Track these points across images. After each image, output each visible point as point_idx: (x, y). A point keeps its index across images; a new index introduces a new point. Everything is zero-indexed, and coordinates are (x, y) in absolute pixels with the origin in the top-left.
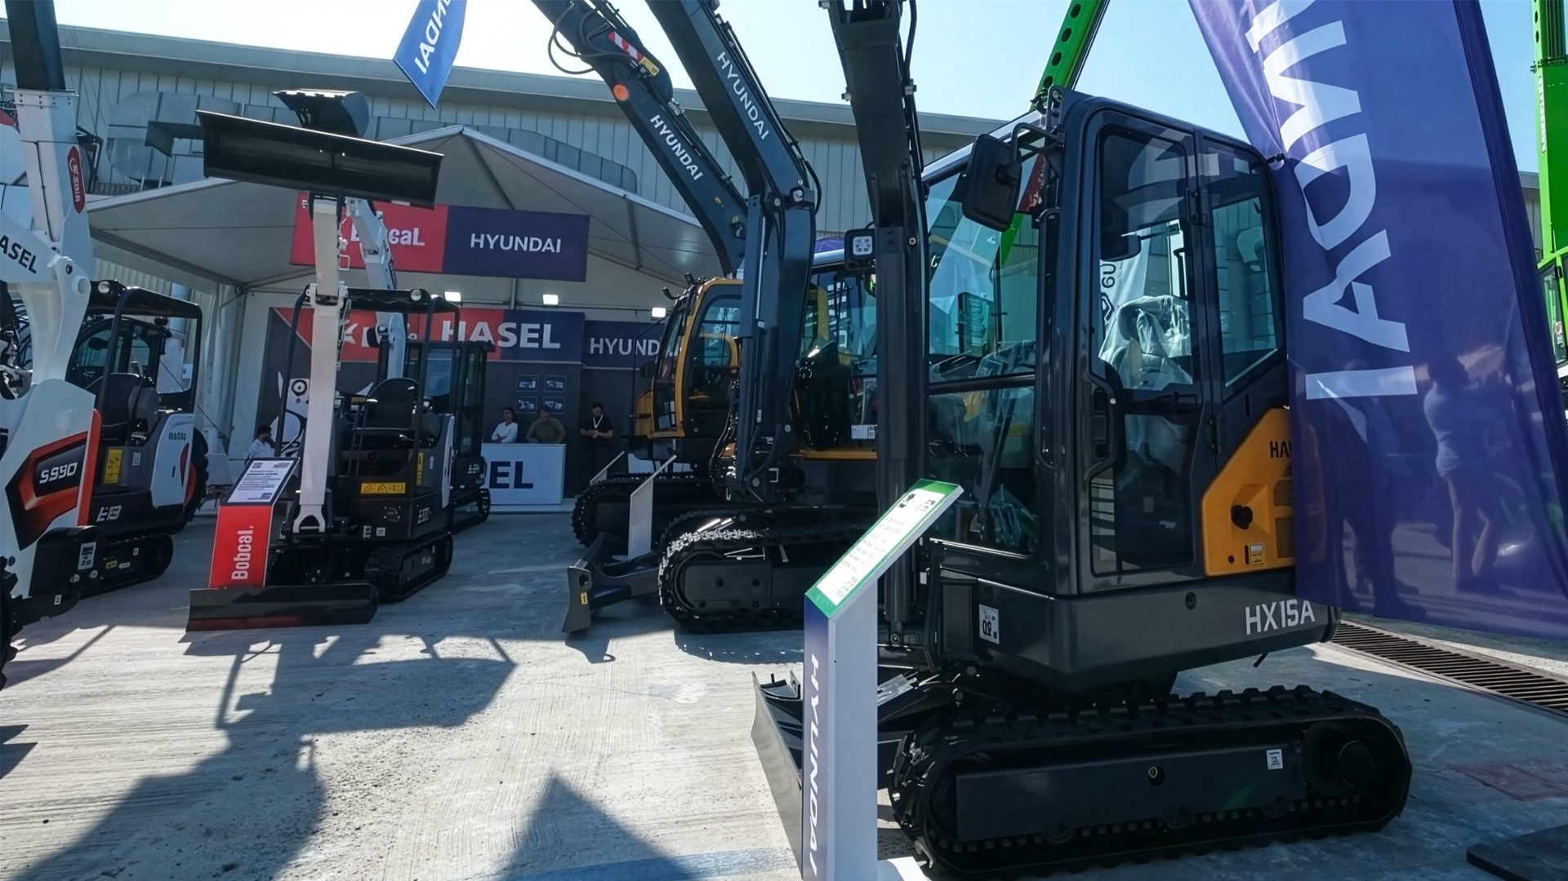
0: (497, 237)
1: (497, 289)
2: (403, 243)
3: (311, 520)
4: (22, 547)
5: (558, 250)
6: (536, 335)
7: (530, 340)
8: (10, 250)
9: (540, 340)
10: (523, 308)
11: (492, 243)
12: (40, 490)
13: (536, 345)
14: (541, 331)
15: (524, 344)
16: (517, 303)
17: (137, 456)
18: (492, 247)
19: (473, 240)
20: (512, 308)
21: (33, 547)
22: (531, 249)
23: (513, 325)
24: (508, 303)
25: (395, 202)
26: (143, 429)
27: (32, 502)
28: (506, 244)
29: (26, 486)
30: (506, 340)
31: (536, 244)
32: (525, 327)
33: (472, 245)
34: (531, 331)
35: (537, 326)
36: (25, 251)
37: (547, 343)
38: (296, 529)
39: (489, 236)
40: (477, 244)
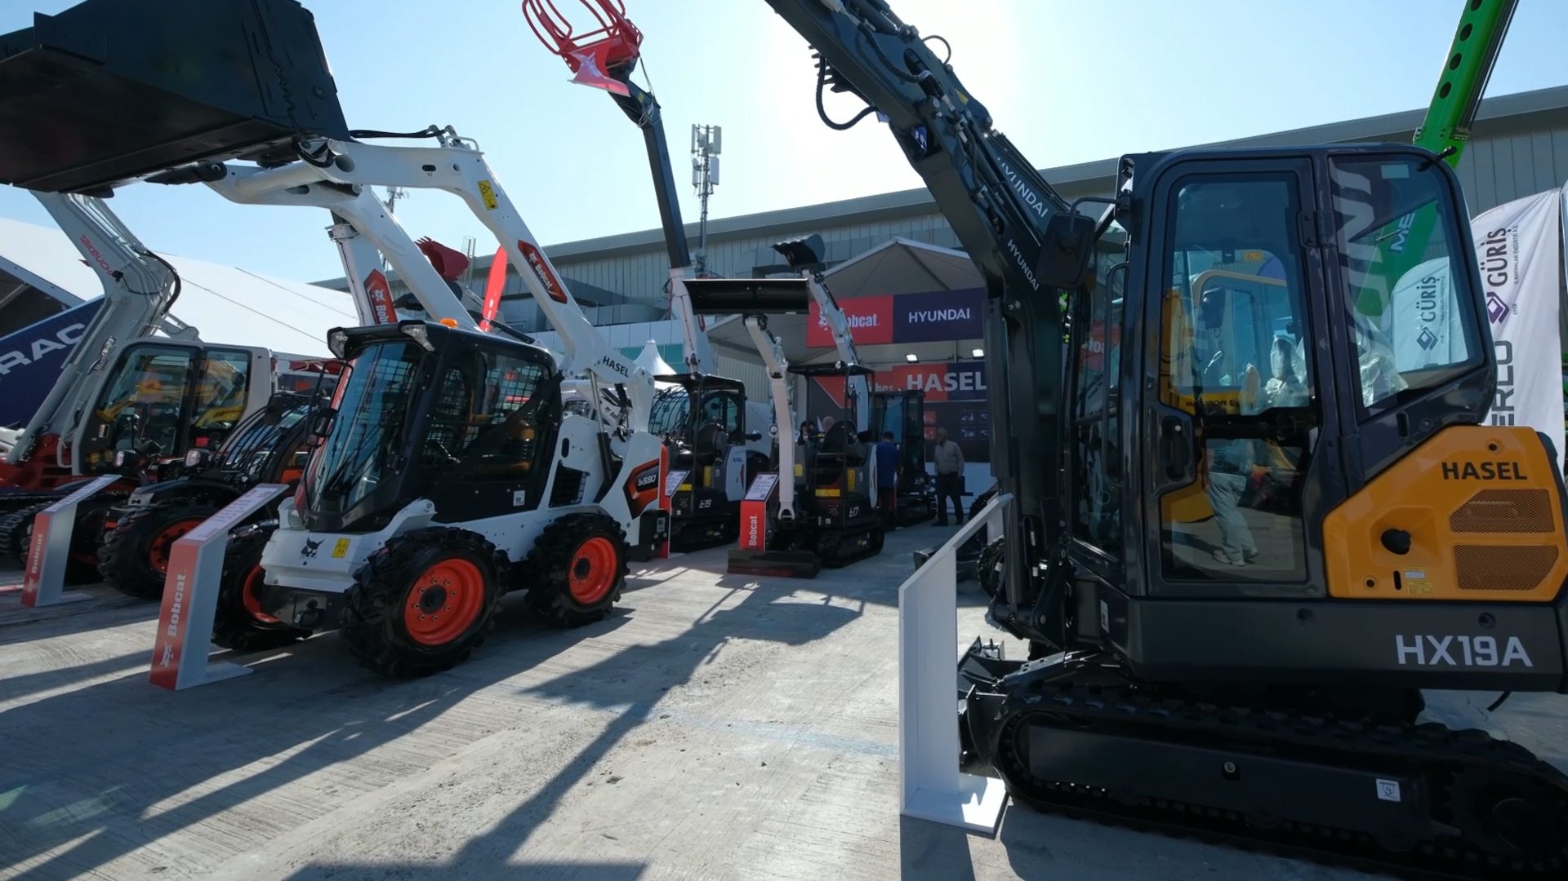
0: (925, 313)
1: (942, 350)
2: (867, 325)
3: (786, 512)
4: (634, 517)
5: (968, 317)
6: (970, 381)
7: (967, 385)
8: (616, 367)
9: (973, 384)
10: (963, 361)
11: (923, 317)
12: (641, 489)
13: (971, 388)
14: (973, 378)
15: (963, 388)
16: (958, 358)
17: (718, 471)
18: (923, 320)
19: (911, 317)
20: (955, 362)
21: (639, 518)
22: (949, 318)
23: (954, 375)
24: (950, 359)
25: (788, 313)
26: (720, 456)
27: (635, 495)
28: (932, 317)
29: (632, 487)
30: (950, 385)
31: (952, 315)
32: (962, 375)
33: (910, 321)
34: (967, 377)
35: (970, 374)
36: (622, 367)
37: (979, 387)
38: (780, 517)
39: (920, 313)
40: (913, 320)
